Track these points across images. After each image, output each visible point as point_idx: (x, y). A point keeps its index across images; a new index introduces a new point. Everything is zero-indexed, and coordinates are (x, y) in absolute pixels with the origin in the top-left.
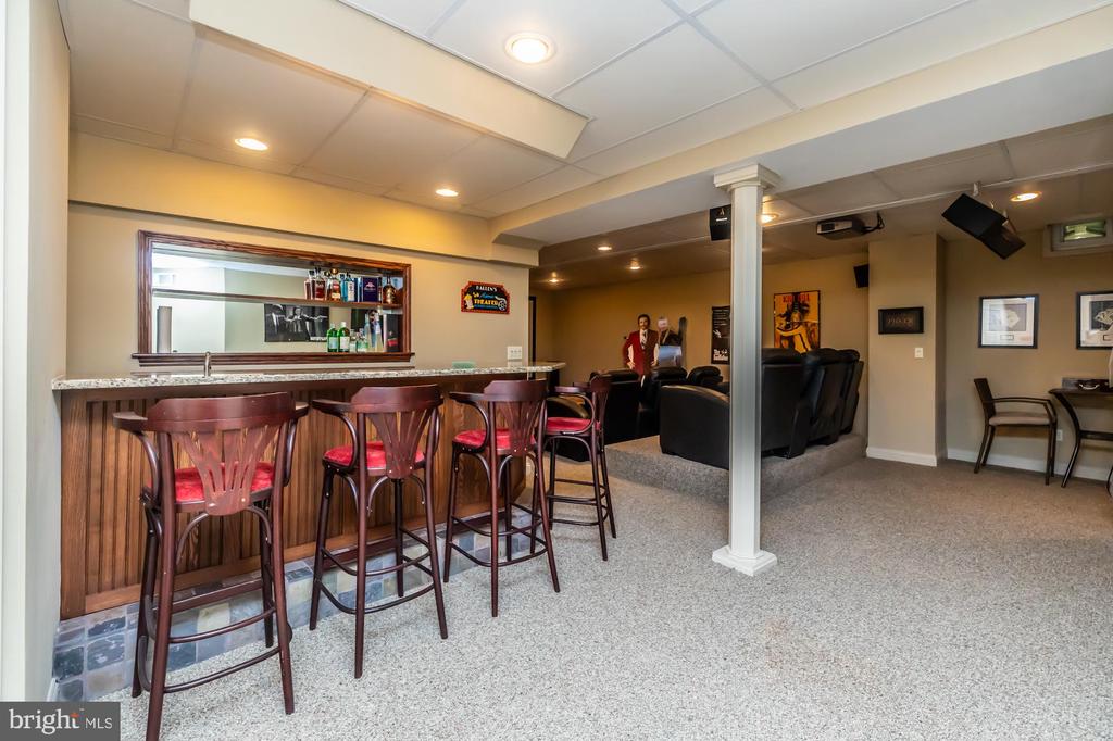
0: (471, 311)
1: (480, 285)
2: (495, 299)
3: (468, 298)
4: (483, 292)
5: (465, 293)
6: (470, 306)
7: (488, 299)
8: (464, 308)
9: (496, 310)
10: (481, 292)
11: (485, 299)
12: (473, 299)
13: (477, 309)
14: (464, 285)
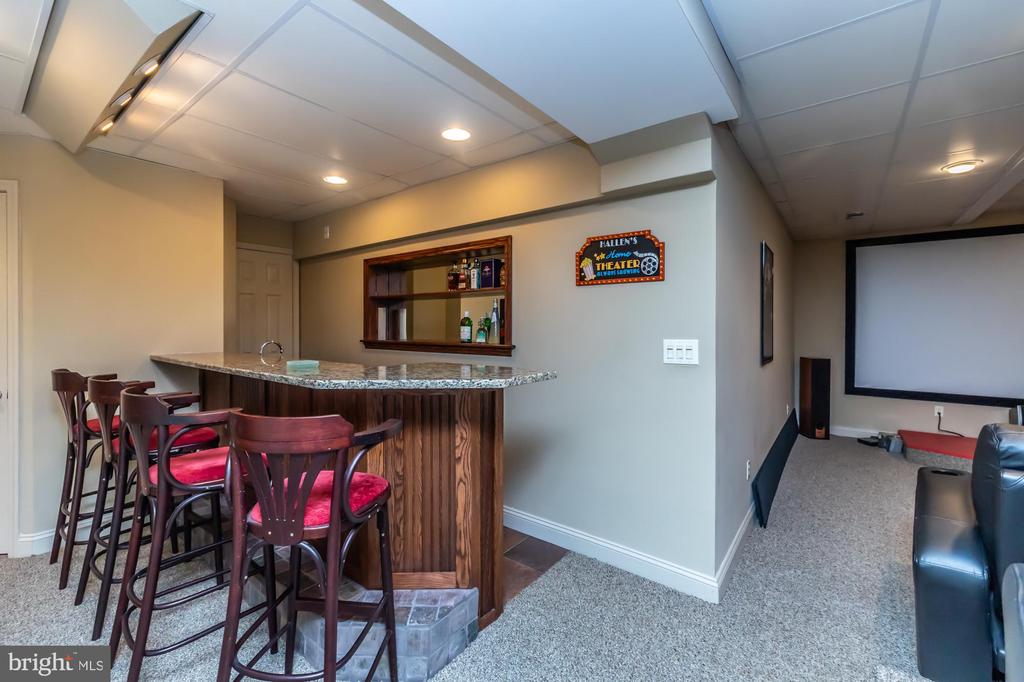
0: (592, 283)
1: (606, 239)
2: (633, 257)
3: (587, 264)
4: (611, 249)
5: (580, 258)
6: (590, 275)
7: (620, 260)
8: (581, 280)
9: (638, 276)
10: (607, 251)
11: (614, 261)
12: (595, 262)
13: (602, 278)
14: (579, 245)
